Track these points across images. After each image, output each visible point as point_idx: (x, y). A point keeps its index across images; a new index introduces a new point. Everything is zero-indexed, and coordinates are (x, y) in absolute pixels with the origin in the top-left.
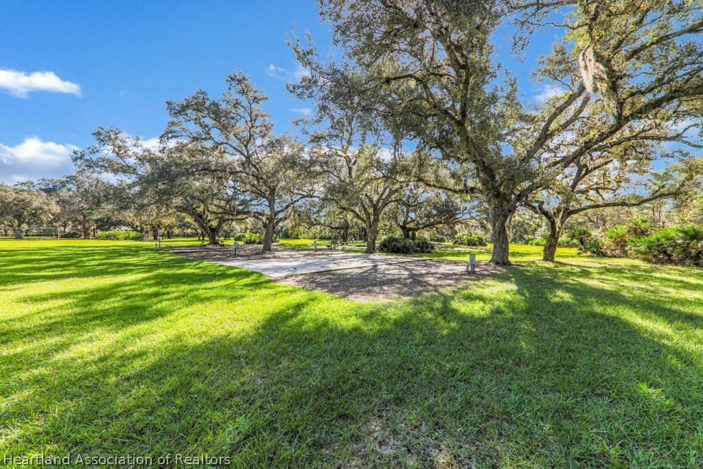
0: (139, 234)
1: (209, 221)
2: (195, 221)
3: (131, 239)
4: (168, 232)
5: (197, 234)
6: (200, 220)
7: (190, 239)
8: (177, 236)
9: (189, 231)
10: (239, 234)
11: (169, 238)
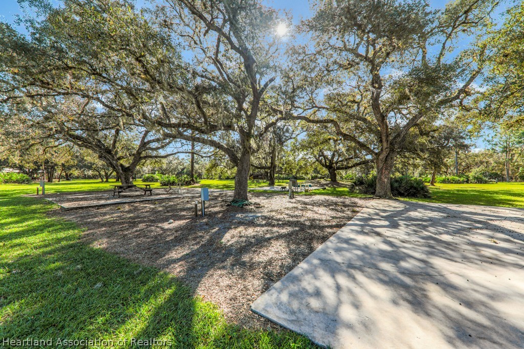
0: (26, 176)
1: (119, 159)
2: (100, 157)
3: (15, 182)
4: (67, 175)
5: (100, 176)
6: (108, 156)
7: (91, 181)
8: (77, 178)
9: (90, 173)
10: (147, 175)
11: (68, 180)
